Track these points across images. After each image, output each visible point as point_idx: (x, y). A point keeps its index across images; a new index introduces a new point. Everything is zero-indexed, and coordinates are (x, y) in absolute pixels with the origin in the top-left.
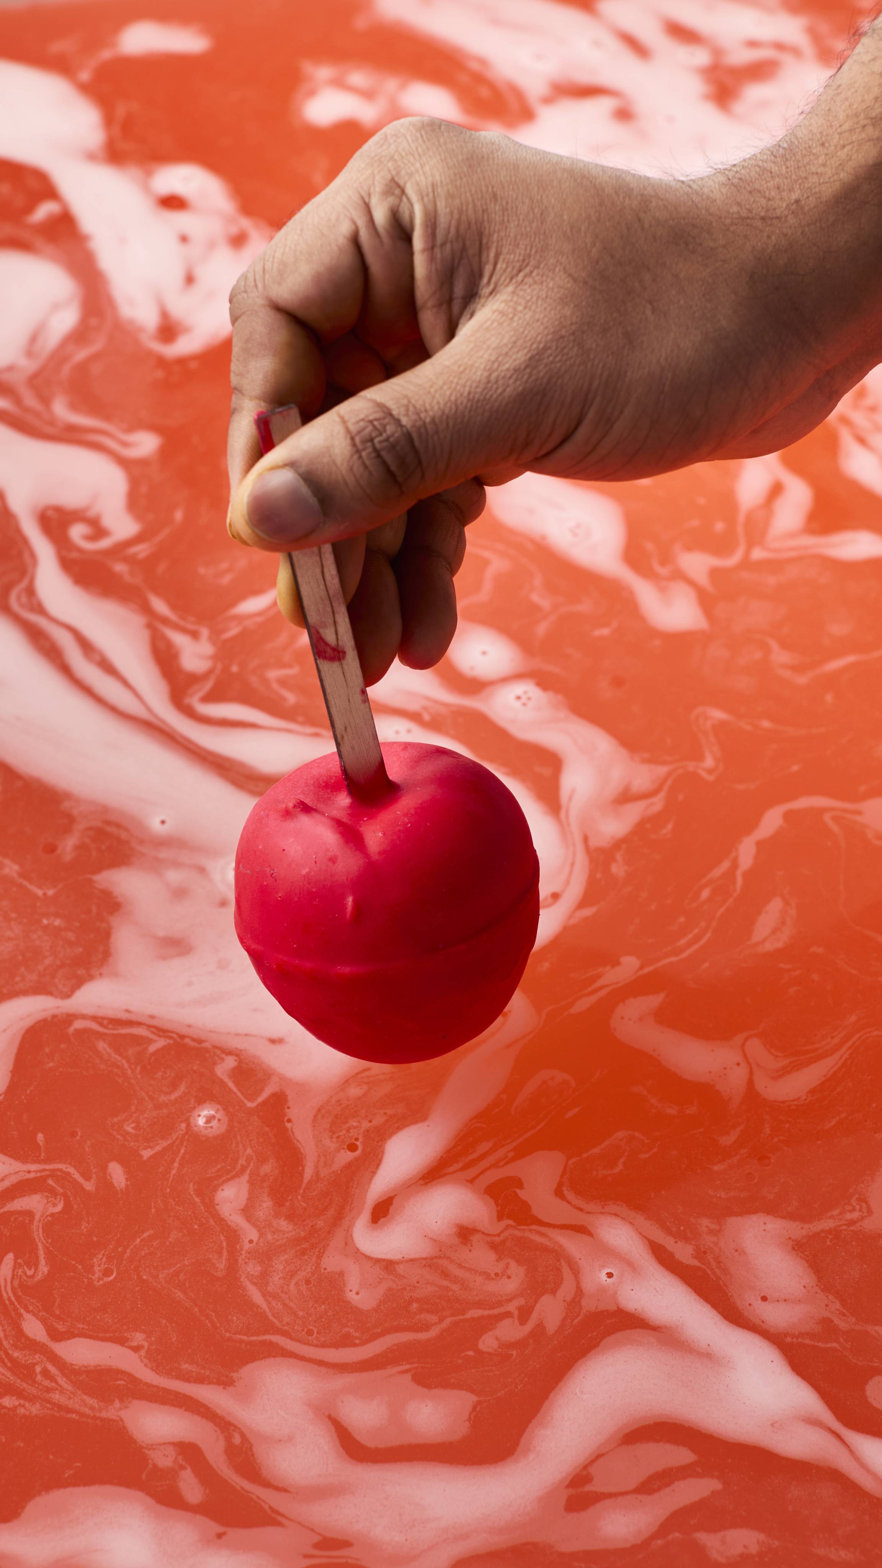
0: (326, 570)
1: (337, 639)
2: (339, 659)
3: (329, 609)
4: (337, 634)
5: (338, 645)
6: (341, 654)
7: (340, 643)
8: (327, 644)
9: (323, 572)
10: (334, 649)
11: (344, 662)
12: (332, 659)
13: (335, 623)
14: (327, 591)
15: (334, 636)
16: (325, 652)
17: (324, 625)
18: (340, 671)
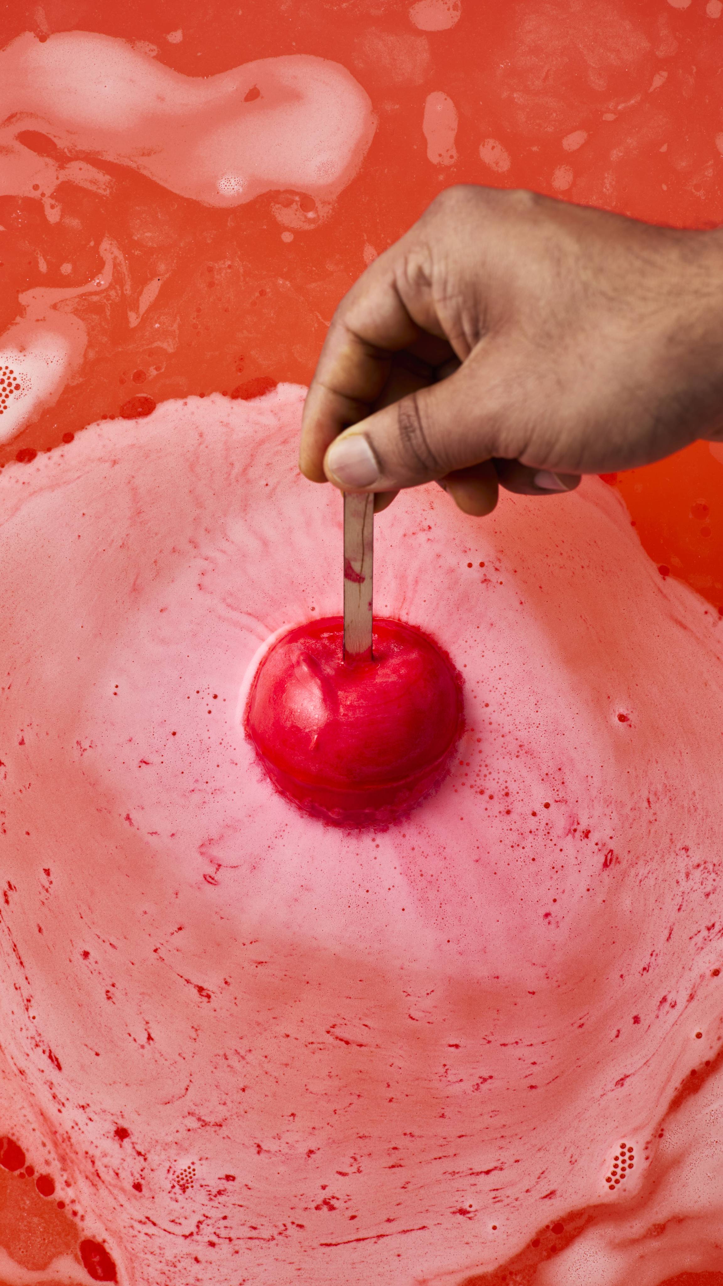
0: (365, 529)
1: (361, 570)
2: (359, 582)
3: (361, 551)
4: (362, 567)
5: (361, 573)
6: (361, 580)
7: (363, 573)
8: (353, 571)
9: (363, 530)
10: (357, 575)
11: (362, 585)
12: (354, 580)
13: (363, 560)
14: (363, 540)
15: (360, 568)
16: (351, 575)
17: (355, 560)
18: (358, 589)
